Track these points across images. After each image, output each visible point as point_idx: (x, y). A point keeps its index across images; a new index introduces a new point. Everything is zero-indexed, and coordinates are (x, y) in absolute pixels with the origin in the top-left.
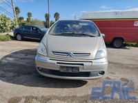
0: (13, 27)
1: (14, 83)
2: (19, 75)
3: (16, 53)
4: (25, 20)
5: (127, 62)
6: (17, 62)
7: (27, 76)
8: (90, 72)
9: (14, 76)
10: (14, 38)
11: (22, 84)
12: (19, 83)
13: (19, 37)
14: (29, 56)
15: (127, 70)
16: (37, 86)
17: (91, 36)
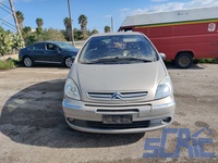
0: (16, 44)
1: (32, 144)
2: (38, 129)
3: (27, 90)
4: (33, 30)
5: (203, 92)
6: (32, 107)
7: (50, 130)
8: (148, 121)
9: (31, 132)
10: (20, 64)
11: (45, 145)
12: (40, 144)
13: (28, 62)
14: (48, 95)
15: (204, 107)
16: (68, 146)
17: (146, 61)
